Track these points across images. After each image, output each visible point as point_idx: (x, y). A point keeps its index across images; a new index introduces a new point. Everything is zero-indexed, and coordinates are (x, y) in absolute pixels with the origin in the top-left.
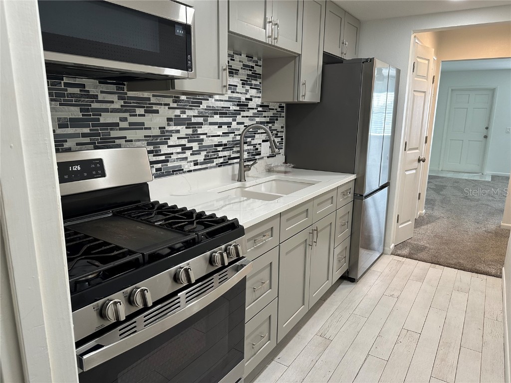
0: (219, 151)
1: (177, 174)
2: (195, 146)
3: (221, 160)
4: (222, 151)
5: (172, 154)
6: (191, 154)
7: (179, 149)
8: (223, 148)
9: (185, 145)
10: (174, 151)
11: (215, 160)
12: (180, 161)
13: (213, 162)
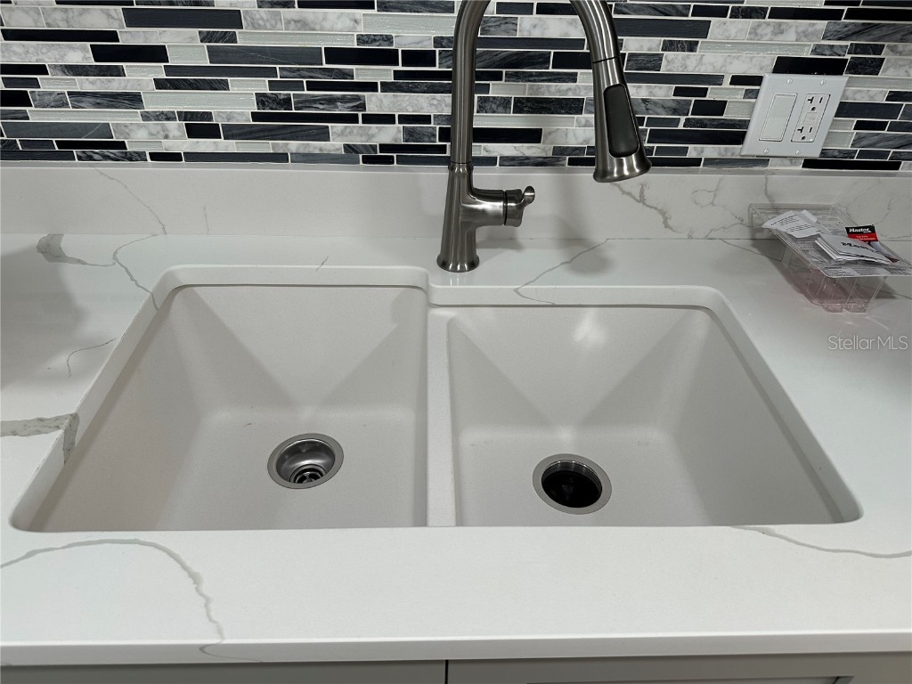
0: (371, 87)
1: (90, 158)
2: (186, 46)
3: (391, 134)
4: (387, 87)
5: (41, 70)
6: (160, 84)
7: (80, 54)
8: (397, 74)
9: (112, 36)
10: (47, 61)
11: (335, 128)
12: (98, 105)
13: (324, 135)
